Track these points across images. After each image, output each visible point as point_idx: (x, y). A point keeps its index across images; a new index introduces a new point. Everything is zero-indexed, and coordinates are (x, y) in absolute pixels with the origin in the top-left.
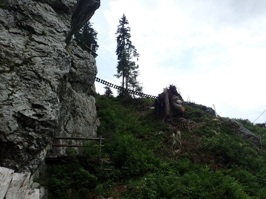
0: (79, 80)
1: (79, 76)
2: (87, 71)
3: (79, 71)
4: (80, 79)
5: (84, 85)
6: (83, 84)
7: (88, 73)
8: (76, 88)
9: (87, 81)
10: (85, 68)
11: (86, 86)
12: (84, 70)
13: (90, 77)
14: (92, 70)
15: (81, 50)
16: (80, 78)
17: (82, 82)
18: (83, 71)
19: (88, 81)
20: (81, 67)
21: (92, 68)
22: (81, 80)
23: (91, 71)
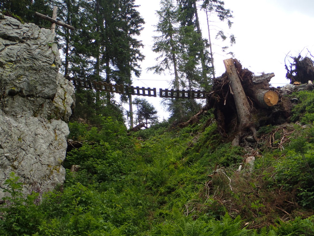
0: (16, 89)
1: (13, 80)
2: (31, 66)
3: (10, 70)
4: (15, 86)
5: (32, 99)
6: (28, 96)
7: (35, 70)
8: (13, 108)
9: (37, 89)
10: (25, 59)
11: (38, 99)
12: (23, 64)
13: (44, 77)
14: (45, 60)
15: (14, 23)
16: (18, 85)
17: (24, 92)
18: (21, 67)
19: (39, 88)
20: (13, 60)
21: (46, 56)
22: (22, 89)
23: (43, 62)
